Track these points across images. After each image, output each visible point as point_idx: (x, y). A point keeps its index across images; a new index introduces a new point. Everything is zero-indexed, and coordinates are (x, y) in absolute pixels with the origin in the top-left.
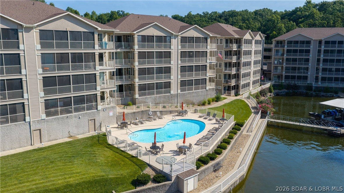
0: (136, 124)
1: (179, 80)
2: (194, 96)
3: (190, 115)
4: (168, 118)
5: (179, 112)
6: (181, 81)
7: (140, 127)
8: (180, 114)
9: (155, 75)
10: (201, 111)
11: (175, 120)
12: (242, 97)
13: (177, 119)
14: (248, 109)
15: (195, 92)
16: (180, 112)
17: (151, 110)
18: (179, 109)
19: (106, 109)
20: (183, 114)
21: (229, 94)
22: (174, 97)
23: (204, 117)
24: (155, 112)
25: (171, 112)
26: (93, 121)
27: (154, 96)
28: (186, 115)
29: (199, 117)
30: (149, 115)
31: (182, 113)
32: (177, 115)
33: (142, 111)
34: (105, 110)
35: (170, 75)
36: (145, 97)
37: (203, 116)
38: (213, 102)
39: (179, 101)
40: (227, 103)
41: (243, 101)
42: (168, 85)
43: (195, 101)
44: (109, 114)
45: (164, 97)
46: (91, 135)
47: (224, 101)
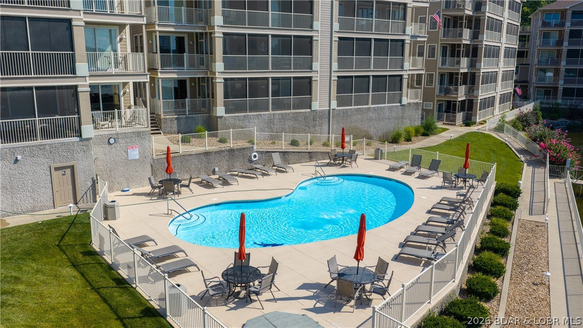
0: (208, 185)
1: (333, 75)
2: (371, 120)
3: (363, 165)
4: (301, 171)
5: (333, 154)
6: (338, 77)
7: (220, 194)
8: (335, 160)
9: (270, 55)
10: (392, 156)
11: (322, 177)
12: (484, 129)
13: (327, 174)
14: (509, 153)
15: (374, 108)
16: (335, 155)
17: (255, 147)
18: (334, 148)
19: (117, 137)
20: (343, 160)
21: (452, 122)
22: (321, 117)
23: (404, 170)
24: (268, 153)
25: (311, 156)
26: (68, 171)
27: (268, 113)
28: (353, 163)
29: (389, 170)
30: (251, 161)
31: (340, 159)
32: (328, 165)
33: (232, 151)
34: (112, 141)
35: (312, 59)
36: (242, 114)
37: (401, 168)
38: (416, 136)
39: (332, 130)
40: (452, 138)
41: (489, 136)
42: (305, 87)
43: (372, 131)
44: (127, 152)
45: (295, 117)
46: (54, 217)
47: (443, 134)
